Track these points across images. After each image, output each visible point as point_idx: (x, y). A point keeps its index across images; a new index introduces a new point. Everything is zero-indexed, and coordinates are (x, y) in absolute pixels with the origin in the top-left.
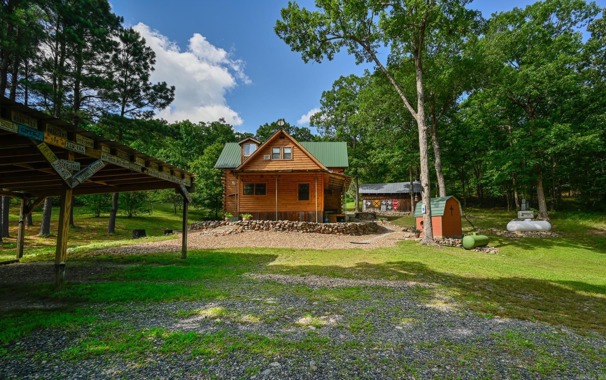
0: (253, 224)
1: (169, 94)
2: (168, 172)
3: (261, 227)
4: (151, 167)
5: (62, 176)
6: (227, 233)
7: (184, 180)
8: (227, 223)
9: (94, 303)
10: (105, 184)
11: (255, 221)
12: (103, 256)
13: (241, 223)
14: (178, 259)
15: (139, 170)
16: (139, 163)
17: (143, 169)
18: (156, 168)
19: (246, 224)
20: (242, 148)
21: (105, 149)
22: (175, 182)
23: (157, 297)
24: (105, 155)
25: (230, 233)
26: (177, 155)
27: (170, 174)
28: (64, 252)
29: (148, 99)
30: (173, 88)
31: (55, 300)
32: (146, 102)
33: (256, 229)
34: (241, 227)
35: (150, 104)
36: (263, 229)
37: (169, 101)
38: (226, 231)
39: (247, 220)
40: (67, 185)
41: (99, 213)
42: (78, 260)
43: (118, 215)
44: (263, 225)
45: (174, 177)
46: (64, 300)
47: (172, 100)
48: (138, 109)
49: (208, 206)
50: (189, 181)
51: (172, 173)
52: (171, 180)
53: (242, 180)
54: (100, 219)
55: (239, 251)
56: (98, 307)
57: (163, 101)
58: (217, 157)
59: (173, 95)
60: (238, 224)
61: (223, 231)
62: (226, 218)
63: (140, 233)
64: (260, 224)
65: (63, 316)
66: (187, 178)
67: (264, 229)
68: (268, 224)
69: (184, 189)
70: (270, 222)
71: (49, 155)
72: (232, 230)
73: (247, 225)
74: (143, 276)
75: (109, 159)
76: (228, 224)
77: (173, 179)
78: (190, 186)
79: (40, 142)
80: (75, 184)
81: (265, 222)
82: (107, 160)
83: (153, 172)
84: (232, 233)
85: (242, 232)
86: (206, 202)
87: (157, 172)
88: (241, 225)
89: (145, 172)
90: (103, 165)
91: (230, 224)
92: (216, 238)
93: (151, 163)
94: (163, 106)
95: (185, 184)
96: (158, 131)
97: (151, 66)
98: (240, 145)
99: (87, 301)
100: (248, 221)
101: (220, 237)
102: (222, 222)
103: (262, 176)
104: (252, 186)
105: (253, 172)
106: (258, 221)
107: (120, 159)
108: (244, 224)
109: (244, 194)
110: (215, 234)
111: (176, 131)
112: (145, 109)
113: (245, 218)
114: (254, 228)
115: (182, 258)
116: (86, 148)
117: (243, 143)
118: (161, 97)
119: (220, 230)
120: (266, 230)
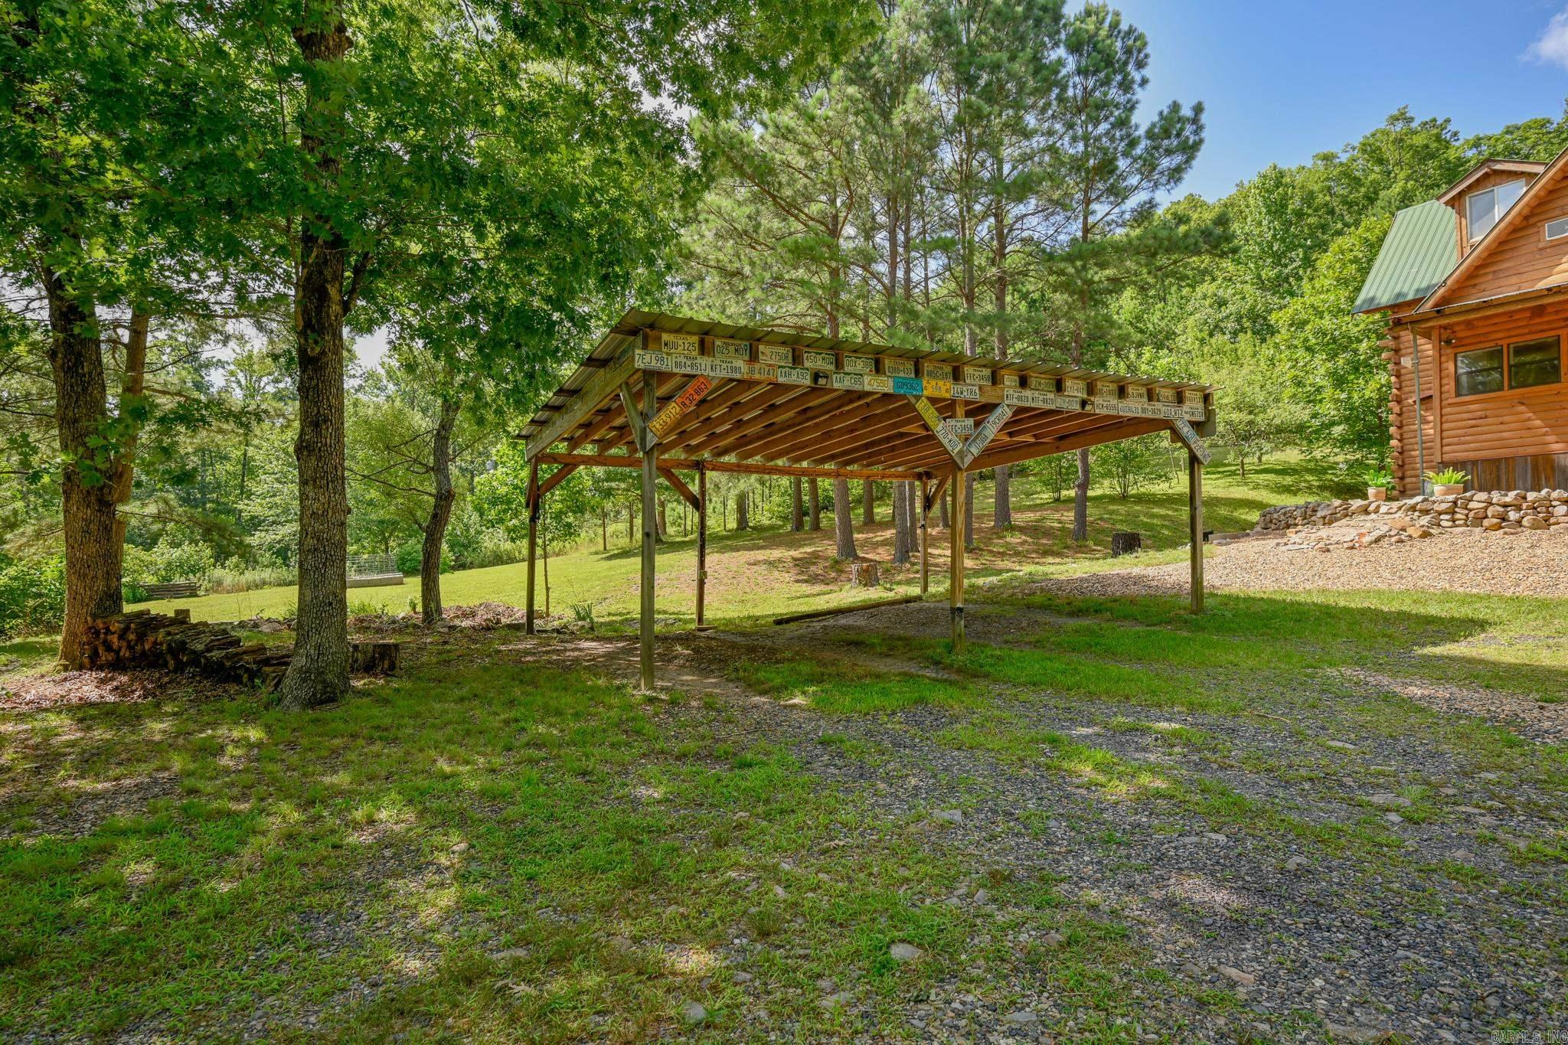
0: (1471, 505)
1: (1189, 130)
2: (1141, 396)
3: (1513, 515)
4: (1101, 393)
5: (949, 449)
6: (1367, 539)
7: (1186, 407)
8: (1372, 508)
9: (995, 681)
10: (1033, 440)
11: (1483, 496)
12: (1038, 599)
13: (1425, 506)
14: (1182, 612)
15: (1076, 407)
16: (1075, 390)
17: (1084, 403)
18: (1110, 393)
19: (1444, 506)
20: (1461, 213)
21: (1010, 380)
22: (1161, 416)
23: (1092, 687)
24: (1011, 392)
25: (1377, 540)
26: (1248, 288)
27: (1145, 399)
28: (961, 586)
29: (1139, 171)
30: (1198, 109)
31: (948, 668)
32: (1134, 180)
33: (1486, 523)
34: (1425, 520)
35: (1144, 184)
36: (1519, 522)
37: (1190, 150)
38: (1361, 535)
39: (1448, 491)
40: (954, 462)
41: (1059, 490)
42: (997, 603)
43: (1090, 493)
44: (1519, 508)
45: (1158, 405)
46: (959, 671)
47: (1197, 146)
48: (1116, 210)
49: (1344, 442)
50: (1201, 406)
51: (1151, 396)
52: (1149, 415)
53: (1448, 342)
54: (1061, 506)
55: (1373, 603)
56: (997, 689)
57: (1178, 159)
58: (1365, 271)
59: (1199, 129)
60: (1413, 508)
61: (1352, 534)
62: (1371, 491)
63: (1129, 543)
64: (1505, 506)
65: (950, 690)
66: (1192, 400)
67: (1525, 522)
68: (1549, 505)
69: (1186, 430)
70: (1555, 494)
71: (929, 414)
72: (1385, 528)
73: (1452, 512)
74: (1091, 646)
75: (1018, 398)
76: (1376, 511)
77: (1154, 412)
78: (1203, 419)
79: (918, 398)
80: (968, 460)
81: (1531, 496)
82: (1015, 402)
83: (1105, 405)
84: (1385, 543)
85: (1425, 535)
86: (1338, 430)
87: (1114, 401)
88: (1426, 512)
89: (1088, 408)
90: (1009, 413)
91: (1383, 509)
92: (1322, 557)
93: (1099, 385)
94: (1176, 175)
95: (1187, 417)
96: (1168, 251)
97: (1137, 76)
98: (1451, 203)
99: (986, 676)
100: (1451, 498)
101: (1336, 553)
102: (1356, 503)
103: (1540, 310)
104: (1496, 354)
105: (1488, 305)
106: (1496, 496)
107: (1036, 394)
108: (1436, 507)
109: (1458, 394)
110: (1322, 545)
111: (1219, 230)
112: (1133, 202)
113: (1440, 487)
114: (1479, 520)
115: (1193, 612)
116: (980, 388)
117: (1461, 194)
118: (1169, 152)
119: (1344, 530)
120: (1535, 526)
